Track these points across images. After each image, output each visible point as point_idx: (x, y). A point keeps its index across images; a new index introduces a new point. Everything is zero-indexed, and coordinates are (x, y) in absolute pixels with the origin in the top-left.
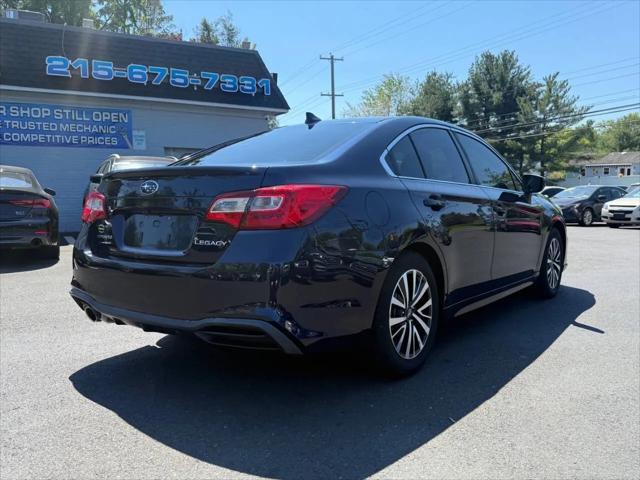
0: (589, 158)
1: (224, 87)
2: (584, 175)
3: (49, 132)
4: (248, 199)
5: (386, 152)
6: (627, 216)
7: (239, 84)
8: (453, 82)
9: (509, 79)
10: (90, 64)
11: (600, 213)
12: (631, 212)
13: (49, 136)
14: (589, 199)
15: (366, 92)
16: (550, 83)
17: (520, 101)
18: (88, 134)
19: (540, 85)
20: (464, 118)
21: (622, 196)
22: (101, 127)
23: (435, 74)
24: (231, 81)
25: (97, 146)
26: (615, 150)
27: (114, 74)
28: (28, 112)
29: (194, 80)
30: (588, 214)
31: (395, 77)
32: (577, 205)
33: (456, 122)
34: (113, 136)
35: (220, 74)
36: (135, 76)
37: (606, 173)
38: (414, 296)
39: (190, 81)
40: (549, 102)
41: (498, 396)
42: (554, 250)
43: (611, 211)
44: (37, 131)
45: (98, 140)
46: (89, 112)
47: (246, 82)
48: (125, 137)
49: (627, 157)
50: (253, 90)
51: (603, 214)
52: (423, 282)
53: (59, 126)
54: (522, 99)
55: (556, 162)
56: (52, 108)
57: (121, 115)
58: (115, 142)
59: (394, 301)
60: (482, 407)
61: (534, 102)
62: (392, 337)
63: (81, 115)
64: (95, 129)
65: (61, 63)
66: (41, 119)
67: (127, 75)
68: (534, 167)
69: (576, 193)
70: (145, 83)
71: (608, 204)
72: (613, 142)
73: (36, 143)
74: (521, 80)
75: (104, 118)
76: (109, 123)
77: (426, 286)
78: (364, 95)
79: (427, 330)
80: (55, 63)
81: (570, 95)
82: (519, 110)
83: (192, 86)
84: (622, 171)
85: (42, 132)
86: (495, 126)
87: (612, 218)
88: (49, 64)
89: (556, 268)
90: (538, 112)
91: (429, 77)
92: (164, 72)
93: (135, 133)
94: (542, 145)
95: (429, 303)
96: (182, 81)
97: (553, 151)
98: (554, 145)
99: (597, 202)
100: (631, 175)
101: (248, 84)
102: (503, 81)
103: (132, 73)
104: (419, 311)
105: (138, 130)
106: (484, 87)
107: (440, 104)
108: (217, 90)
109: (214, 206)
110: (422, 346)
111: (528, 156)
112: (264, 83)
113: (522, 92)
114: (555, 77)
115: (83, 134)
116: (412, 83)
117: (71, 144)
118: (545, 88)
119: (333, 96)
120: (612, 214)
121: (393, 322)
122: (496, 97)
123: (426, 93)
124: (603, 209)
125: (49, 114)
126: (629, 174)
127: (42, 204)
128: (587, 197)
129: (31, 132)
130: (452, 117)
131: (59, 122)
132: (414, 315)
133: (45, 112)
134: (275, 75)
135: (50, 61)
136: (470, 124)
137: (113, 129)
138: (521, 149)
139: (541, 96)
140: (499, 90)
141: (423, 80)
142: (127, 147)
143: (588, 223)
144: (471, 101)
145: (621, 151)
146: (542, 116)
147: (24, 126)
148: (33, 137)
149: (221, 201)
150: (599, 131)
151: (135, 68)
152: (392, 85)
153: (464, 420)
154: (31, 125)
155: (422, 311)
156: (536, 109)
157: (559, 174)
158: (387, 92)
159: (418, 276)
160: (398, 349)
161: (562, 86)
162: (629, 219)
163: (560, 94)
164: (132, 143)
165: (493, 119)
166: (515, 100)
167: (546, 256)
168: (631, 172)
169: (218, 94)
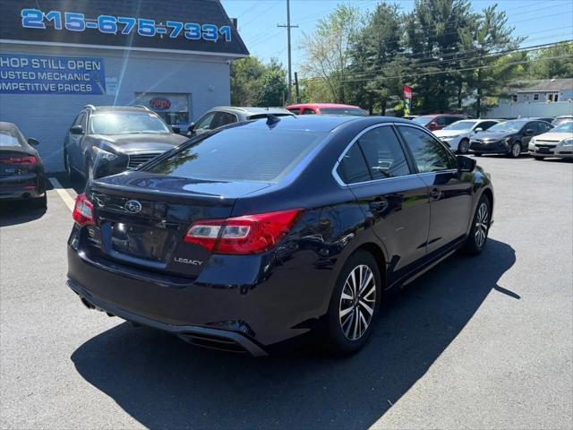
0: (521, 86)
1: (188, 35)
2: (516, 100)
3: (29, 81)
4: (220, 227)
5: (337, 164)
6: (551, 150)
7: (202, 31)
8: (400, 12)
9: (451, 10)
10: (63, 16)
11: (527, 146)
12: (554, 146)
13: (28, 84)
14: (519, 133)
15: (320, 21)
16: (489, 15)
17: (462, 32)
18: (64, 81)
19: (479, 17)
20: (409, 47)
21: (548, 131)
22: (76, 75)
23: (384, 5)
24: (195, 29)
25: (73, 92)
26: (545, 77)
27: (86, 26)
28: (7, 62)
29: (160, 29)
30: (517, 147)
31: (347, 7)
32: (508, 139)
33: (402, 50)
34: (88, 83)
35: (184, 23)
36: (105, 27)
37: (536, 98)
38: (361, 287)
39: (156, 30)
40: (487, 33)
41: (428, 374)
42: (482, 214)
43: (537, 145)
44: (17, 80)
45: (74, 88)
46: (64, 61)
47: (208, 30)
48: (99, 83)
49: (555, 84)
50: (215, 37)
51: (530, 147)
52: (369, 273)
53: (37, 75)
54: (463, 30)
55: (492, 88)
56: (30, 58)
57: (94, 63)
58: (89, 88)
59: (344, 296)
60: (414, 387)
61: (474, 33)
62: (342, 325)
63: (57, 63)
64: (70, 77)
65: (36, 16)
66: (20, 69)
67: (97, 26)
68: (471, 94)
69: (507, 127)
70: (115, 33)
71: (535, 138)
72: (543, 69)
73: (17, 91)
74: (463, 11)
75: (79, 66)
76: (83, 71)
77: (371, 275)
78: (319, 24)
79: (371, 311)
80: (30, 15)
81: (506, 26)
82: (460, 40)
83: (158, 35)
84: (550, 98)
85: (21, 80)
86: (438, 54)
87: (537, 152)
88: (24, 17)
89: (483, 228)
90: (476, 42)
91: (379, 7)
92: (132, 22)
93: (107, 80)
94: (479, 73)
95: (374, 289)
96: (149, 30)
97: (489, 79)
98: (491, 73)
99: (525, 135)
100: (558, 101)
101: (210, 31)
102: (445, 12)
103: (102, 24)
104: (365, 298)
105: (111, 77)
106: (428, 18)
107: (388, 33)
108: (182, 37)
109: (191, 230)
110: (366, 326)
111: (466, 84)
112: (225, 29)
113: (463, 23)
114: (493, 8)
115: (60, 82)
116: (363, 12)
117: (49, 92)
118: (484, 19)
119: (289, 27)
120: (538, 148)
121: (342, 313)
122: (439, 27)
123: (376, 23)
124: (530, 143)
125: (26, 64)
126: (556, 100)
127: (29, 161)
128: (516, 131)
129: (11, 81)
130: (398, 46)
131: (36, 71)
132: (360, 302)
133: (24, 62)
134: (235, 20)
135: (25, 14)
136: (415, 52)
137: (87, 77)
138: (460, 77)
139: (480, 27)
140: (441, 21)
141: (373, 9)
142: (101, 93)
143: (516, 155)
144: (416, 31)
145: (551, 78)
146: (480, 46)
147: (4, 76)
148: (14, 86)
149: (197, 226)
150: (531, 56)
151: (104, 18)
152: (345, 15)
153: (400, 402)
154: (11, 75)
155: (368, 298)
156: (475, 39)
157: (494, 100)
158: (339, 20)
159: (364, 269)
160: (347, 334)
161: (500, 17)
162: (553, 153)
163: (498, 25)
164: (105, 89)
165: (435, 49)
166: (456, 31)
167: (475, 220)
168: (559, 98)
169: (182, 42)
